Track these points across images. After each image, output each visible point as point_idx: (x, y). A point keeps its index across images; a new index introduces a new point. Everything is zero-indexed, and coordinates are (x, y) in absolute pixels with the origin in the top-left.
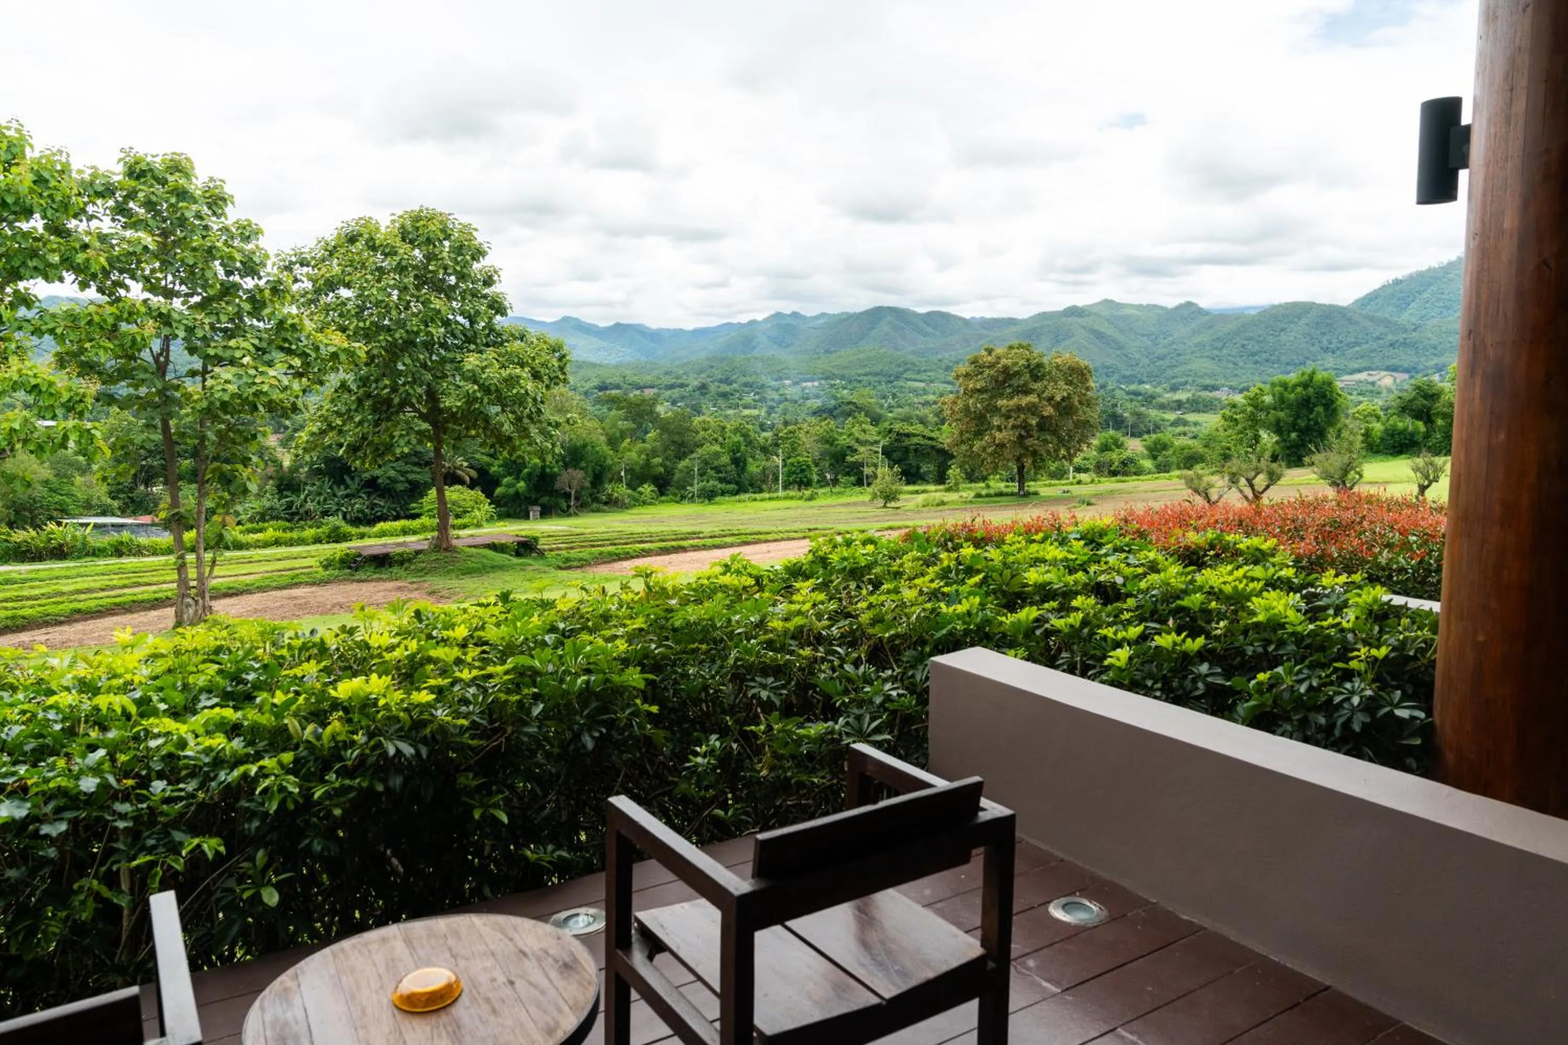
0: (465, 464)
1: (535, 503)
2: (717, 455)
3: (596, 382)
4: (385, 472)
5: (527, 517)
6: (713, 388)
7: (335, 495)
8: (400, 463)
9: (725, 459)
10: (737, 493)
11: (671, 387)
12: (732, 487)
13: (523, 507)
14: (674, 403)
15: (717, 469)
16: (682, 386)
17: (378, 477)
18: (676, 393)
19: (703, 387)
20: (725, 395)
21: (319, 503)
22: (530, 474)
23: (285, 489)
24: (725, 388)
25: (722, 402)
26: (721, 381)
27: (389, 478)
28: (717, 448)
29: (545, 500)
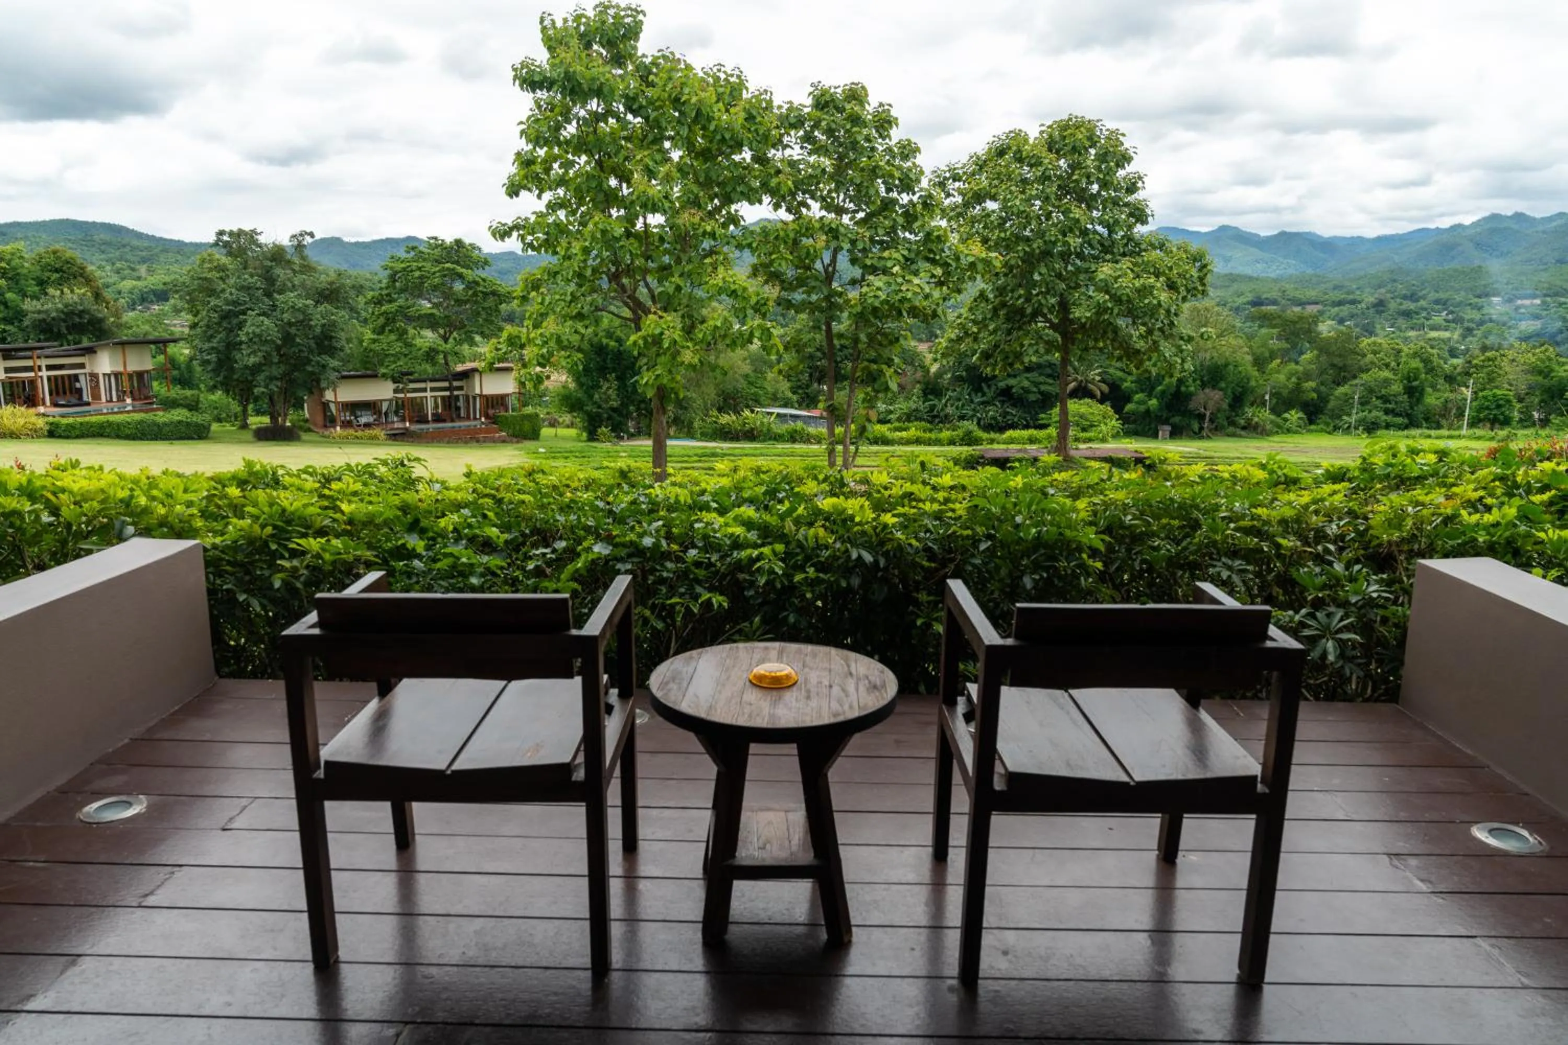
0: (1098, 378)
1: (1166, 422)
2: (1387, 382)
3: (1250, 297)
4: (1020, 382)
5: (1155, 436)
6: (1393, 305)
7: (972, 401)
8: (1035, 374)
9: (1397, 388)
10: (1406, 427)
11: (1340, 303)
12: (1400, 420)
13: (1153, 426)
14: (1341, 321)
15: (1385, 399)
16: (1353, 302)
17: (1012, 387)
18: (1345, 310)
19: (1380, 306)
20: (1407, 314)
21: (957, 408)
22: (1163, 392)
23: (931, 394)
24: (1410, 305)
25: (1401, 322)
26: (1405, 297)
27: (1023, 388)
28: (1386, 374)
29: (1177, 419)
